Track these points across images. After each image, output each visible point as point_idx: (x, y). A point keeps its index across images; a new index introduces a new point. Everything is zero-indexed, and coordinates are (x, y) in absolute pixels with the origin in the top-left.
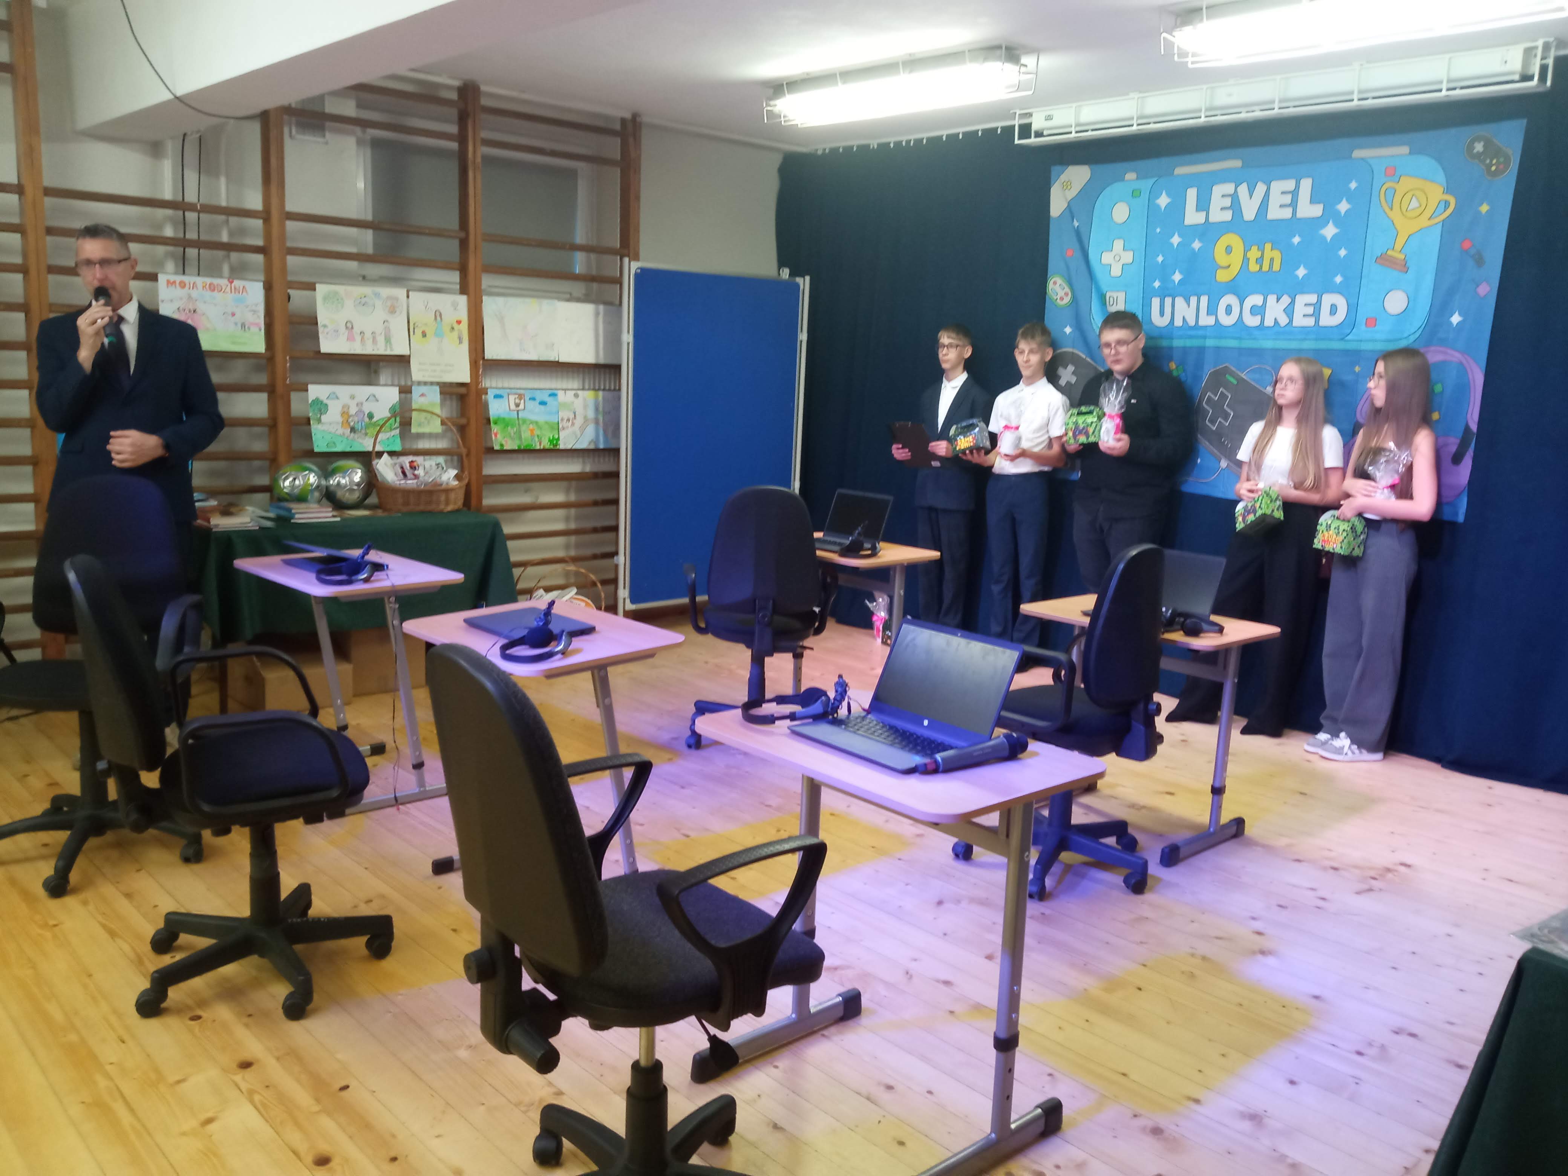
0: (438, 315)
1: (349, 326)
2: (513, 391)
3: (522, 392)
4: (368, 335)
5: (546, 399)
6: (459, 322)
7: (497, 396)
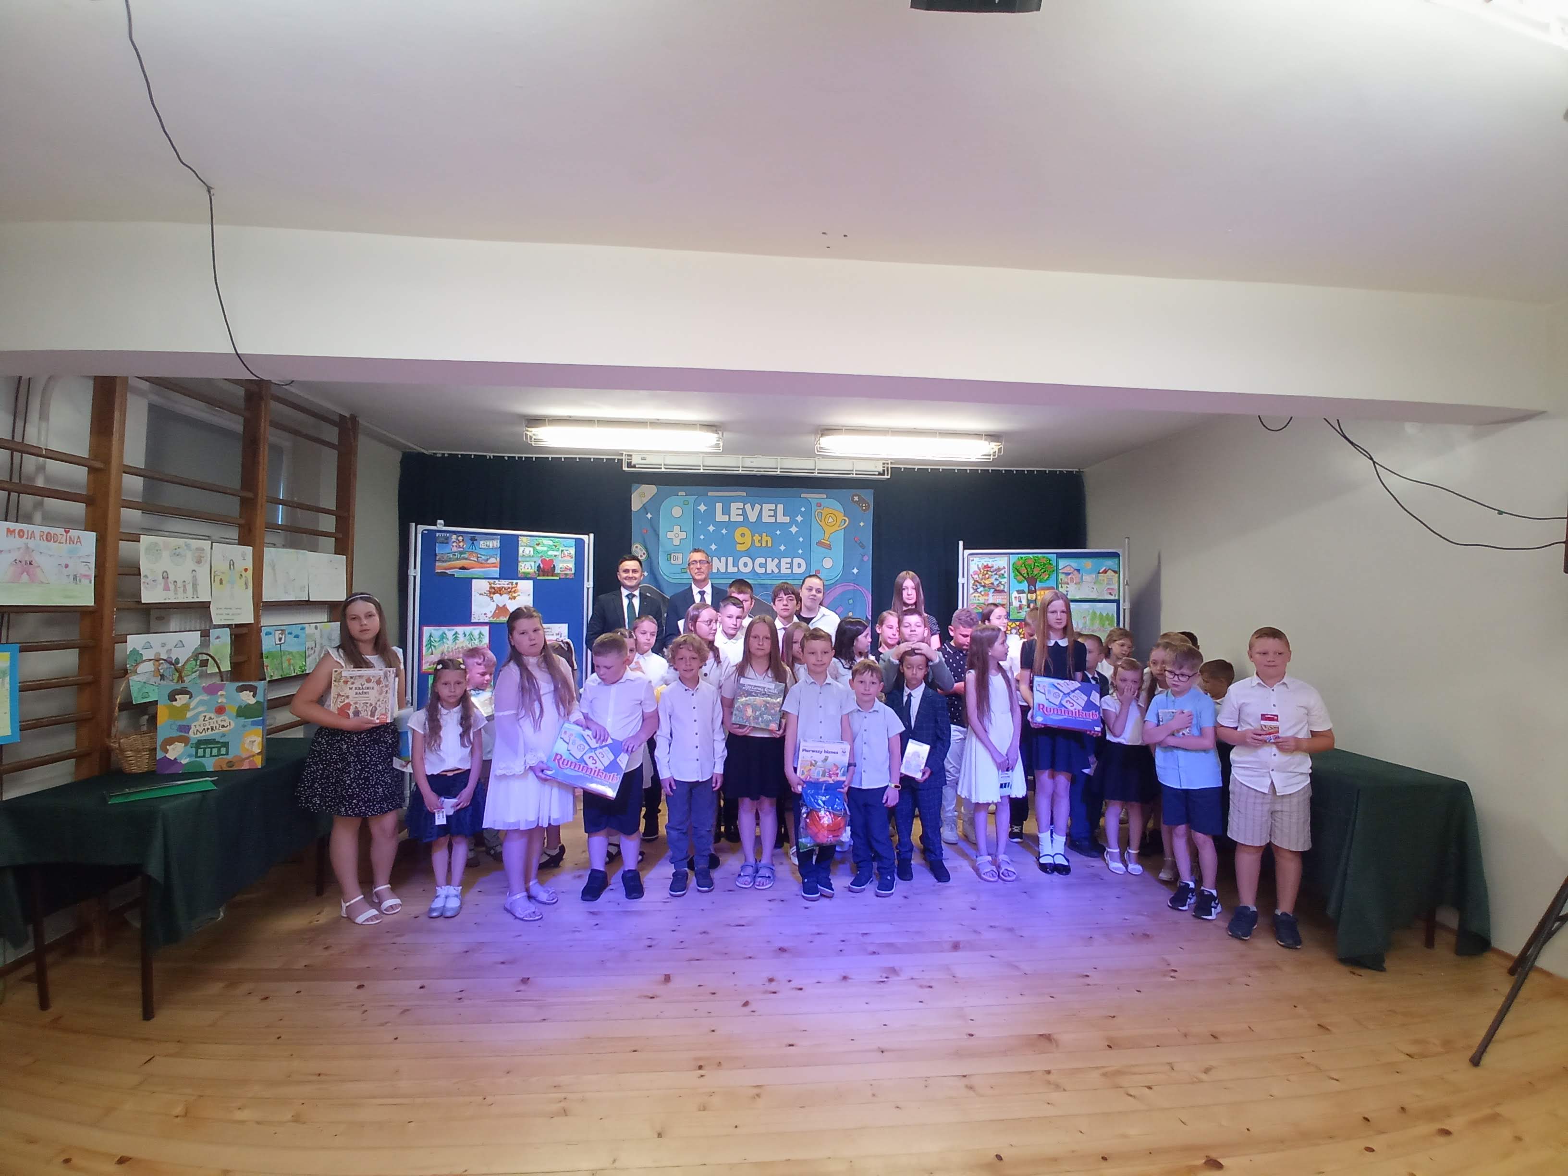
0: (232, 564)
1: (165, 577)
2: (279, 628)
3: (283, 628)
4: (179, 584)
5: (299, 632)
6: (246, 570)
7: (268, 634)
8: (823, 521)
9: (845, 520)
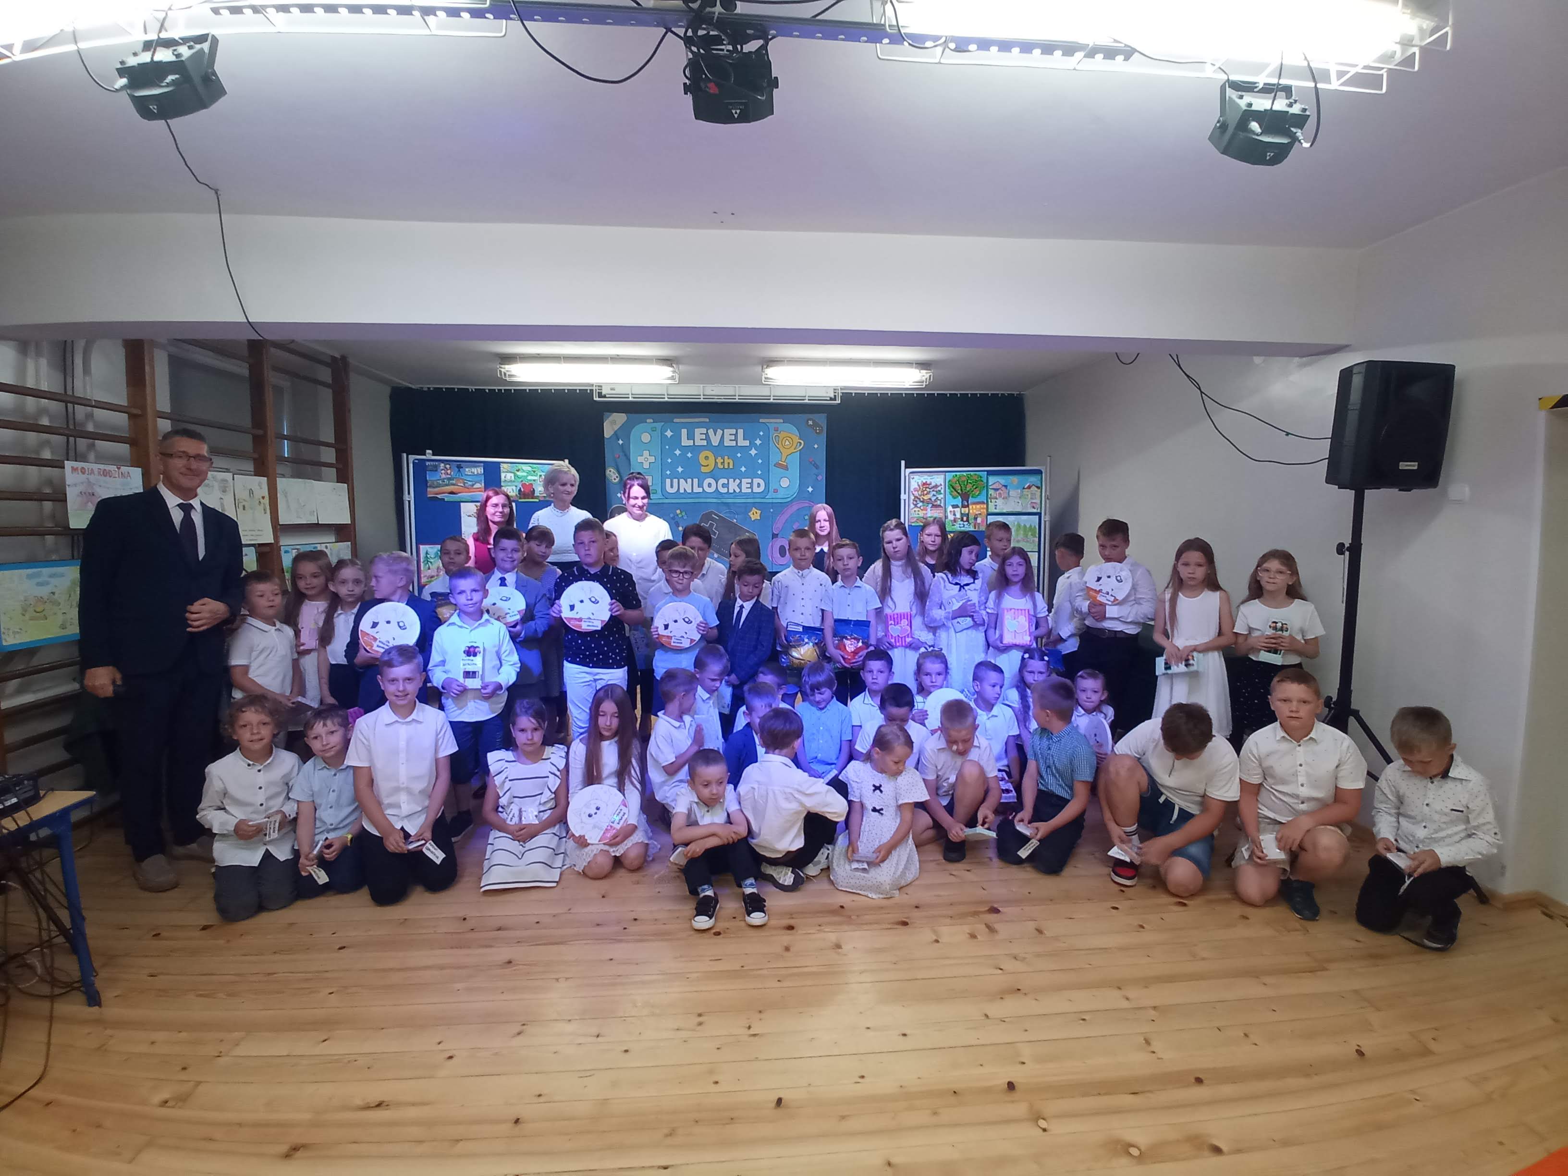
0: (251, 492)
6: (263, 498)
7: (286, 552)
8: (780, 443)
9: (800, 443)
